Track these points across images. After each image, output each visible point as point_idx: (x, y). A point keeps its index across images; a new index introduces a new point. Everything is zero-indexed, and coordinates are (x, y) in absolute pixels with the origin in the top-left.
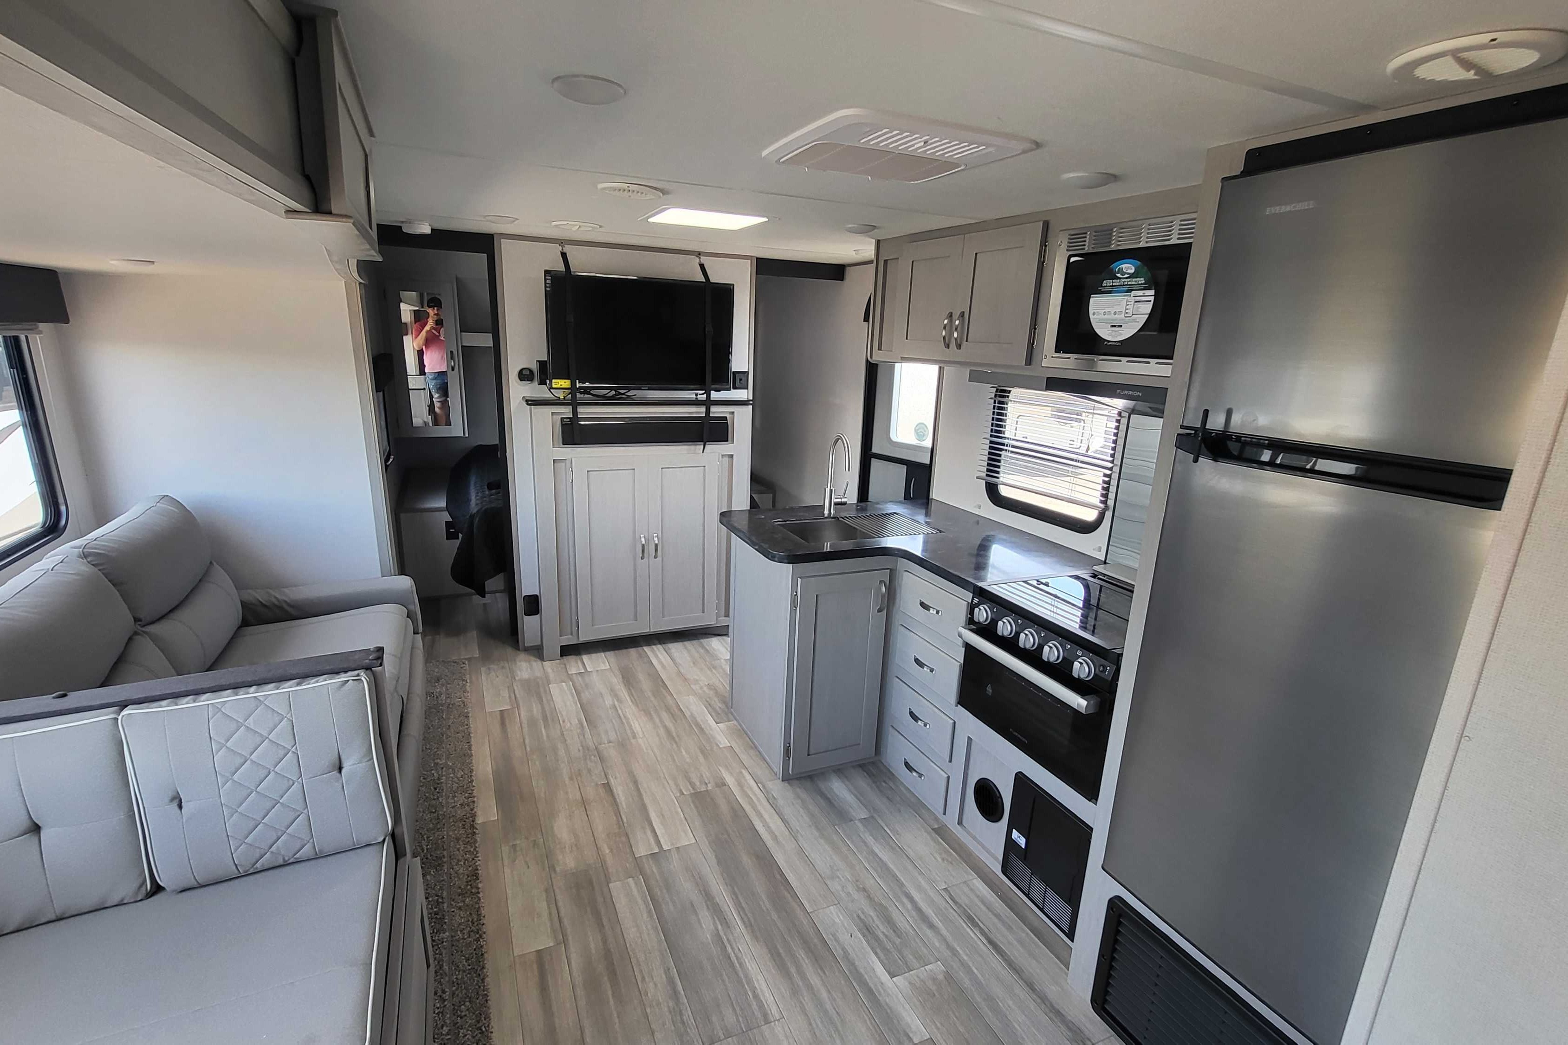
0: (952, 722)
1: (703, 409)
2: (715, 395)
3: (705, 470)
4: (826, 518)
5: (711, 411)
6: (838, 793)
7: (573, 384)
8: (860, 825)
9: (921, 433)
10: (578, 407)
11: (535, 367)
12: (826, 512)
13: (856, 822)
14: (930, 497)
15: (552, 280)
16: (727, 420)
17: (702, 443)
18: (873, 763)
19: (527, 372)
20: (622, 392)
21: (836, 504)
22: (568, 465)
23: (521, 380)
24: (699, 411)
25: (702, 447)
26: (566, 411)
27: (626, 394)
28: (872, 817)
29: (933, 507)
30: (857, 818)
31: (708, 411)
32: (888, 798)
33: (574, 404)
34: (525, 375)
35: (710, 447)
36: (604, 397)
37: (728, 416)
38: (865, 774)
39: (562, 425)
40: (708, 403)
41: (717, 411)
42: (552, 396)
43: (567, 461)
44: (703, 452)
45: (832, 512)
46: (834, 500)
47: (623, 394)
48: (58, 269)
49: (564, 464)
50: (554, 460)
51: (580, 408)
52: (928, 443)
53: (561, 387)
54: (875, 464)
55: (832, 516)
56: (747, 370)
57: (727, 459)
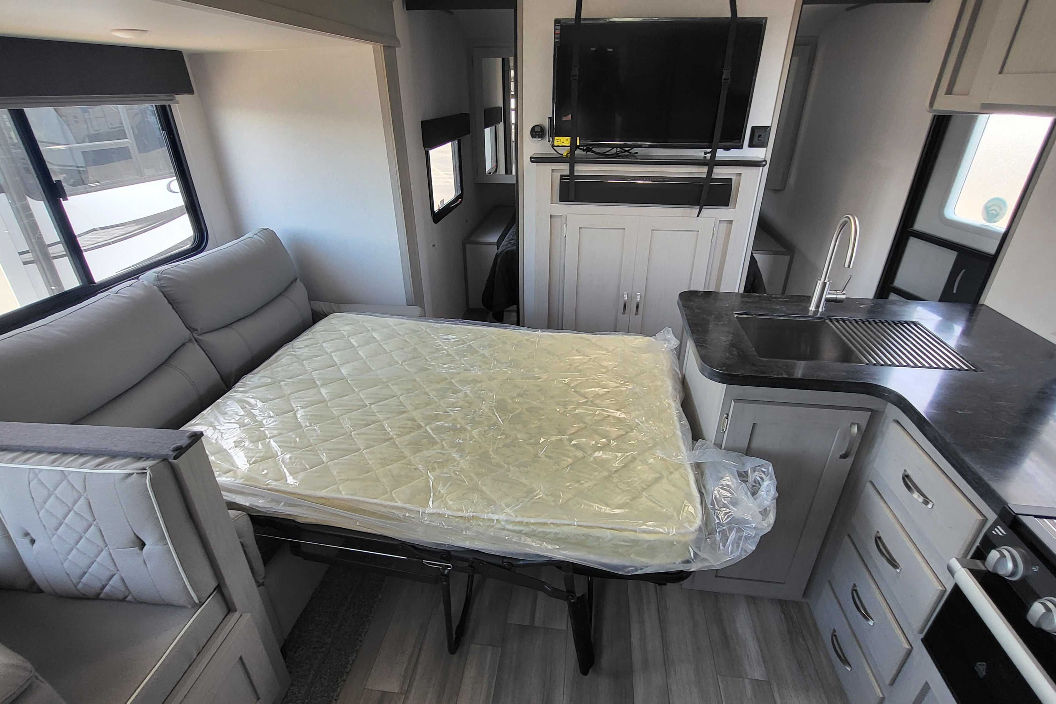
0: (907, 646)
1: (705, 170)
2: (721, 154)
3: (698, 235)
4: (810, 317)
5: (714, 172)
6: (740, 631)
7: (573, 142)
8: (748, 687)
9: (993, 212)
10: (575, 164)
11: (546, 124)
12: (812, 308)
13: (746, 681)
14: (981, 302)
15: (561, 29)
16: (731, 183)
17: (699, 207)
18: (797, 603)
19: (538, 129)
20: (627, 149)
21: (828, 300)
22: (564, 220)
23: (533, 138)
24: (701, 172)
25: (698, 210)
26: (564, 168)
27: (630, 151)
28: (769, 683)
29: (981, 317)
30: (750, 677)
31: (710, 172)
32: (799, 663)
33: (571, 160)
34: (537, 132)
35: (708, 212)
36: (604, 155)
37: (734, 178)
38: (782, 616)
39: (560, 181)
40: (712, 163)
41: (720, 172)
42: (556, 153)
43: (563, 216)
44: (698, 216)
45: (820, 310)
46: (826, 295)
47: (627, 151)
48: (183, 50)
49: (559, 220)
50: (551, 215)
51: (577, 166)
52: (1001, 226)
53: (563, 144)
54: (914, 245)
55: (819, 315)
56: (769, 125)
57: (725, 225)
